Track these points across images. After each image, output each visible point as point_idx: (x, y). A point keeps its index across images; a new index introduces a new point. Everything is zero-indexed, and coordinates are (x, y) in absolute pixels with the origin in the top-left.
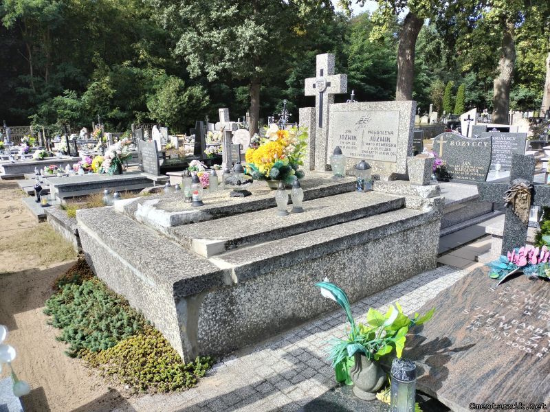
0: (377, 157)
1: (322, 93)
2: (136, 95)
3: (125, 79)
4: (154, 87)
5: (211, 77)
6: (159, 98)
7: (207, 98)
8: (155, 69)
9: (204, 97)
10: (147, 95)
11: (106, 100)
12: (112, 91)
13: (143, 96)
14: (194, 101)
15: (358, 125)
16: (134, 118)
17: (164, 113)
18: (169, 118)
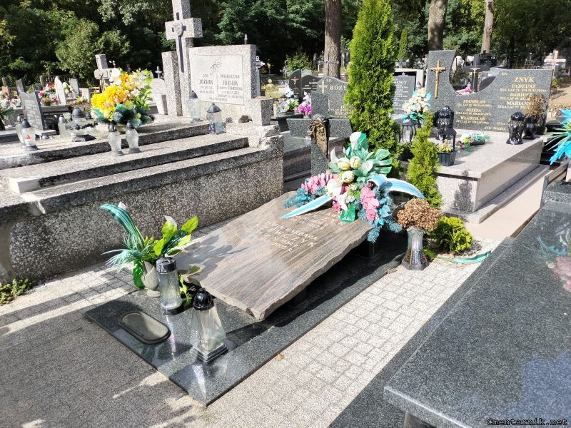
0: (230, 100)
1: (180, 36)
2: (43, 42)
3: (26, 22)
4: (63, 32)
5: (127, 20)
6: (69, 45)
7: (127, 44)
8: (62, 11)
9: (123, 43)
10: (55, 42)
11: (5, 48)
12: (11, 38)
13: (51, 43)
14: (111, 48)
15: (212, 69)
16: (42, 69)
17: (76, 63)
18: (83, 69)
